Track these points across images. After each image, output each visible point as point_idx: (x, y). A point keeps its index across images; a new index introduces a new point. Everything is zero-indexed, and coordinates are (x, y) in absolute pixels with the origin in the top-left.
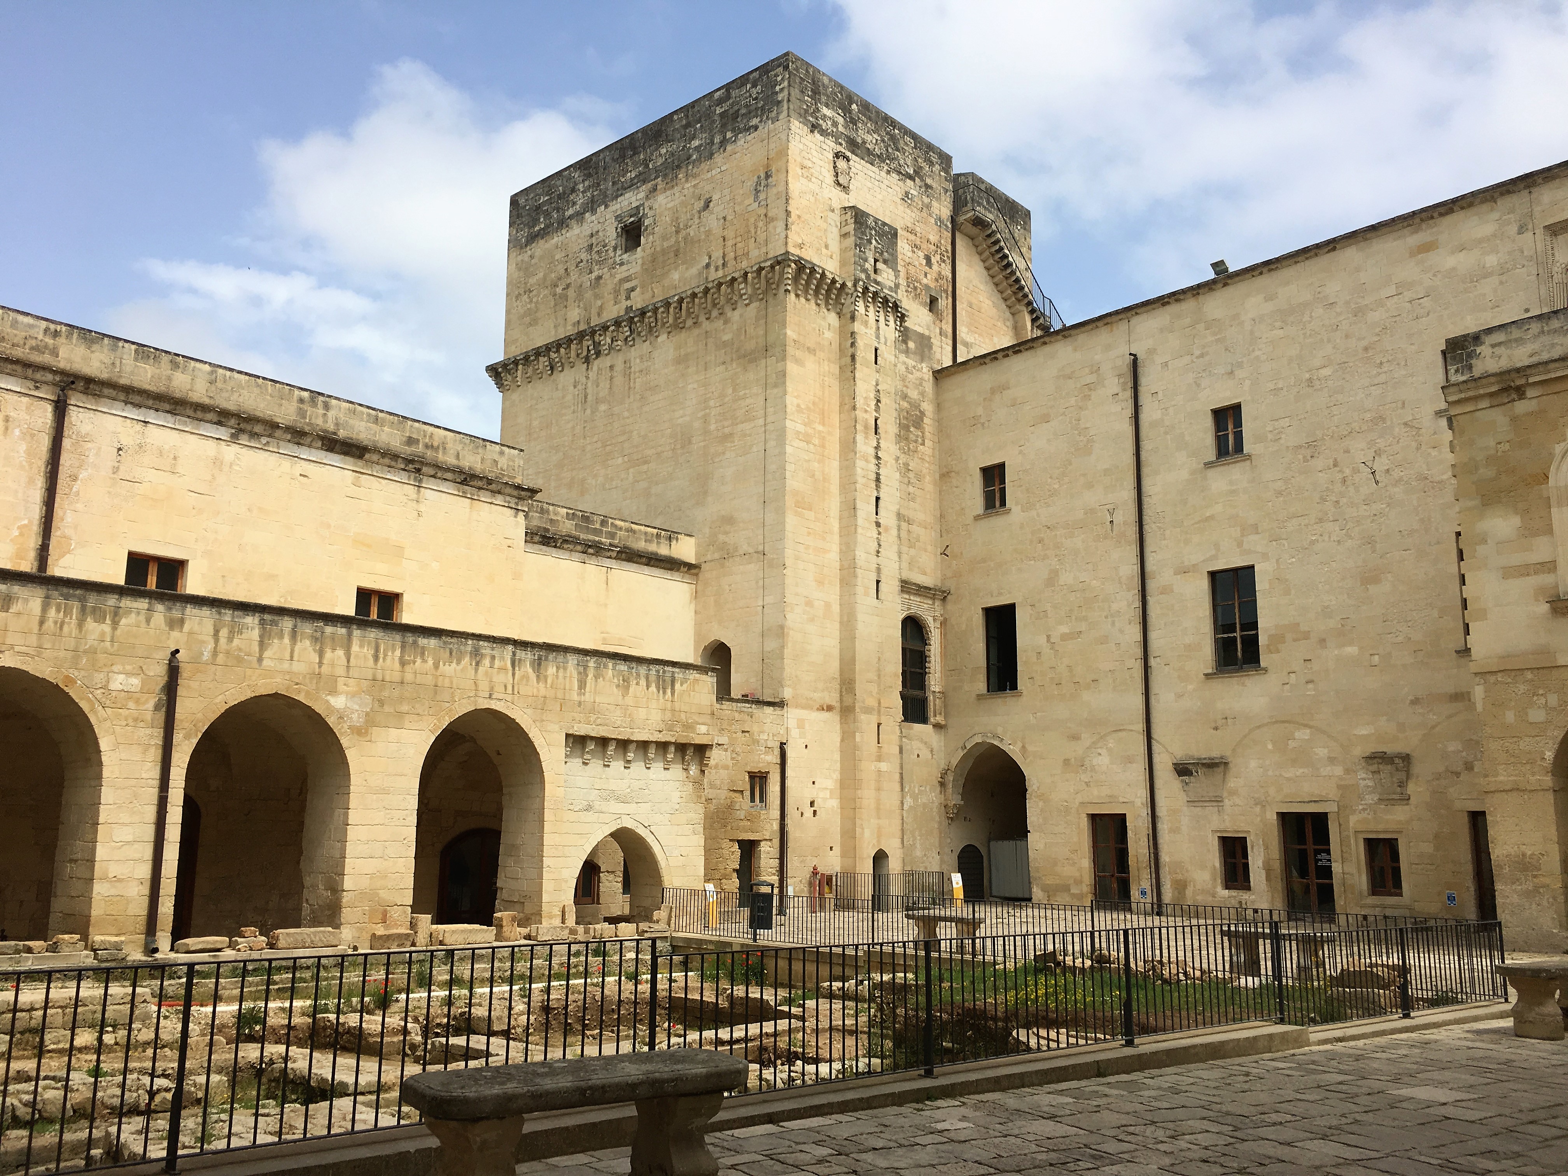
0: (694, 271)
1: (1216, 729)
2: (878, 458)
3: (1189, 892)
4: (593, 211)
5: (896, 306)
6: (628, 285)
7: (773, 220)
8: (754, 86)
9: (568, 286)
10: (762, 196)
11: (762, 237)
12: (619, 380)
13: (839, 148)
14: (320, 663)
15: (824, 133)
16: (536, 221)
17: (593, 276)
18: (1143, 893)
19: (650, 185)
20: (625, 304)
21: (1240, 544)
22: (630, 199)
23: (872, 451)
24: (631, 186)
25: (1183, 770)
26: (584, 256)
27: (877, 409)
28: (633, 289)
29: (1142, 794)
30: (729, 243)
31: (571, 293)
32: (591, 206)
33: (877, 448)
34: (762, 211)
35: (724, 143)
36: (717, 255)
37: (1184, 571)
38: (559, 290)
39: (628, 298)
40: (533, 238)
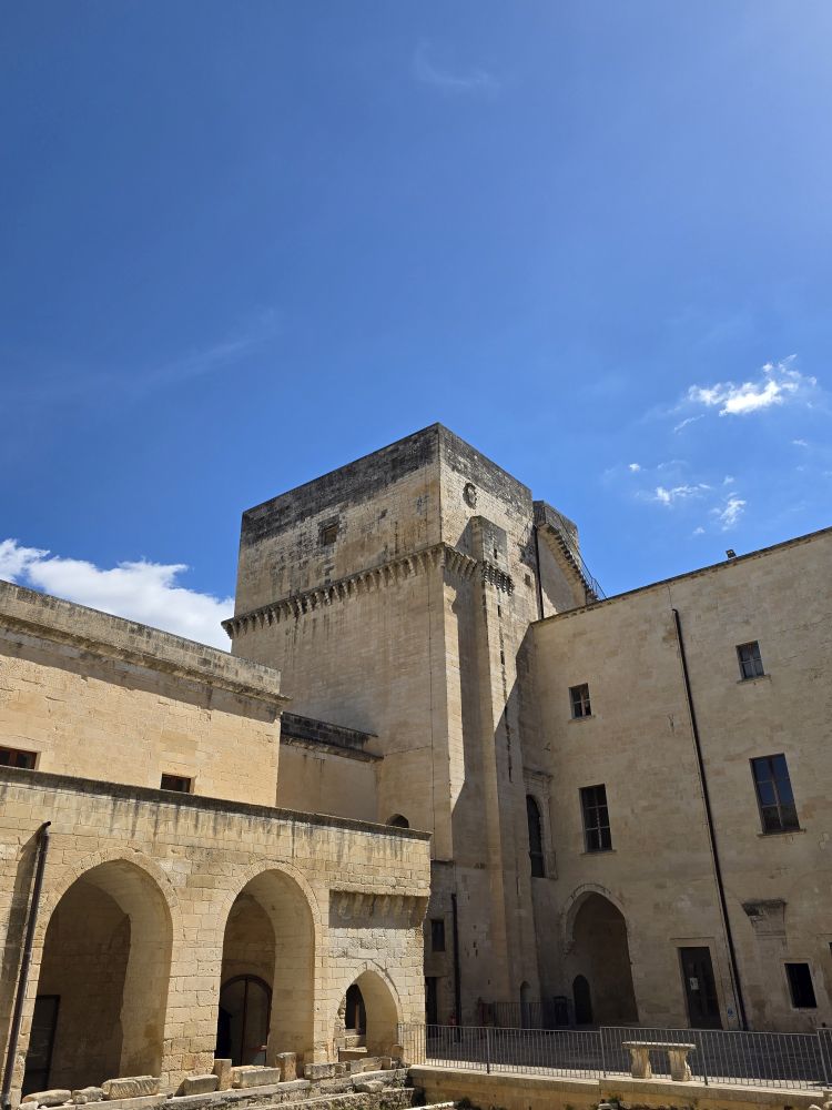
0: (375, 556)
1: (772, 877)
2: (504, 680)
3: (768, 1010)
4: (303, 520)
5: (509, 580)
6: (326, 567)
7: (430, 522)
8: (415, 442)
9: (283, 568)
10: (423, 508)
11: (423, 533)
12: (320, 629)
13: (468, 481)
14: (155, 834)
15: (459, 471)
16: (261, 527)
17: (302, 561)
18: (730, 1012)
19: (342, 504)
20: (324, 579)
21: (771, 738)
22: (329, 513)
23: (500, 675)
24: (330, 504)
25: (751, 909)
26: (295, 548)
27: (502, 646)
28: (331, 569)
29: (722, 931)
30: (400, 538)
31: (286, 573)
32: (301, 517)
33: (503, 673)
34: (422, 518)
35: (394, 479)
36: (392, 546)
37: (731, 759)
38: (277, 570)
39: (327, 574)
40: (259, 538)
